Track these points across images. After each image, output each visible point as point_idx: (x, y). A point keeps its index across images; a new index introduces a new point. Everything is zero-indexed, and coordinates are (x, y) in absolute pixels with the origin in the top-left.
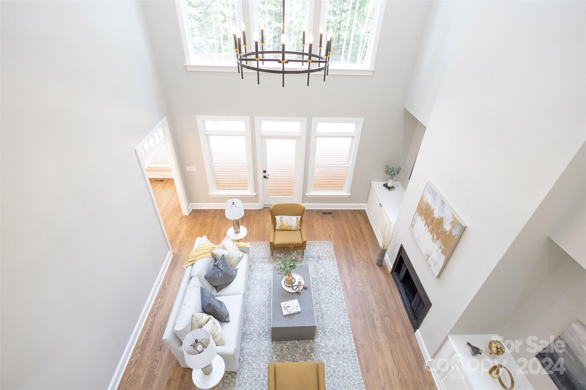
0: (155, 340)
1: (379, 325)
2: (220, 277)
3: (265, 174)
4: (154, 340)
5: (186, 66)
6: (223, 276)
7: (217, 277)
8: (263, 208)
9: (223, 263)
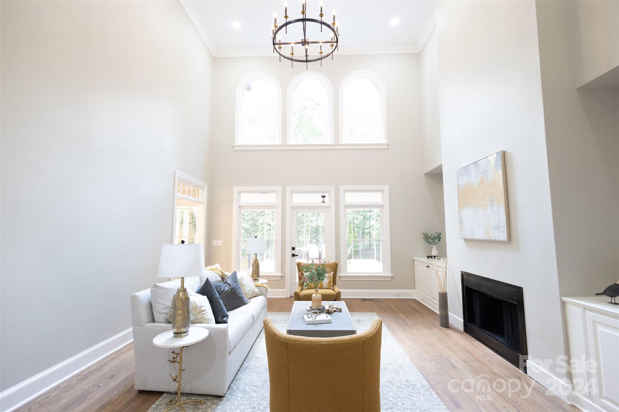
0: (108, 371)
1: (462, 367)
2: (226, 291)
3: (294, 252)
4: (108, 369)
5: (234, 147)
6: (229, 291)
7: (222, 290)
8: (289, 297)
9: (233, 278)
